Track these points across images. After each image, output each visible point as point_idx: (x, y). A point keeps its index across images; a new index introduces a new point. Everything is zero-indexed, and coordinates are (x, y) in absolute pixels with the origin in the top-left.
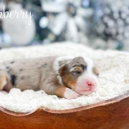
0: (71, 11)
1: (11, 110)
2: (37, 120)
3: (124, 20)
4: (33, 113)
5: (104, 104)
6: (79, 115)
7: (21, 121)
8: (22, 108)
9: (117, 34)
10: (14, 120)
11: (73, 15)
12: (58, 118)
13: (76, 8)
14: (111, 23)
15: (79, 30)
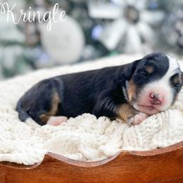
0: (132, 16)
10: (86, 173)
11: (135, 21)
13: (138, 12)
15: (143, 40)
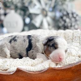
3: (75, 18)
4: (46, 71)
6: (73, 69)
7: (38, 76)
9: (71, 26)
14: (68, 20)
15: (49, 25)
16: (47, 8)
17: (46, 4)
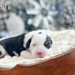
1: (3, 68)
2: (17, 72)
5: (54, 58)
8: (9, 66)
9: (73, 23)
12: (28, 69)
13: (47, 11)
14: (68, 17)
15: (50, 23)
16: (48, 8)
17: (46, 4)
